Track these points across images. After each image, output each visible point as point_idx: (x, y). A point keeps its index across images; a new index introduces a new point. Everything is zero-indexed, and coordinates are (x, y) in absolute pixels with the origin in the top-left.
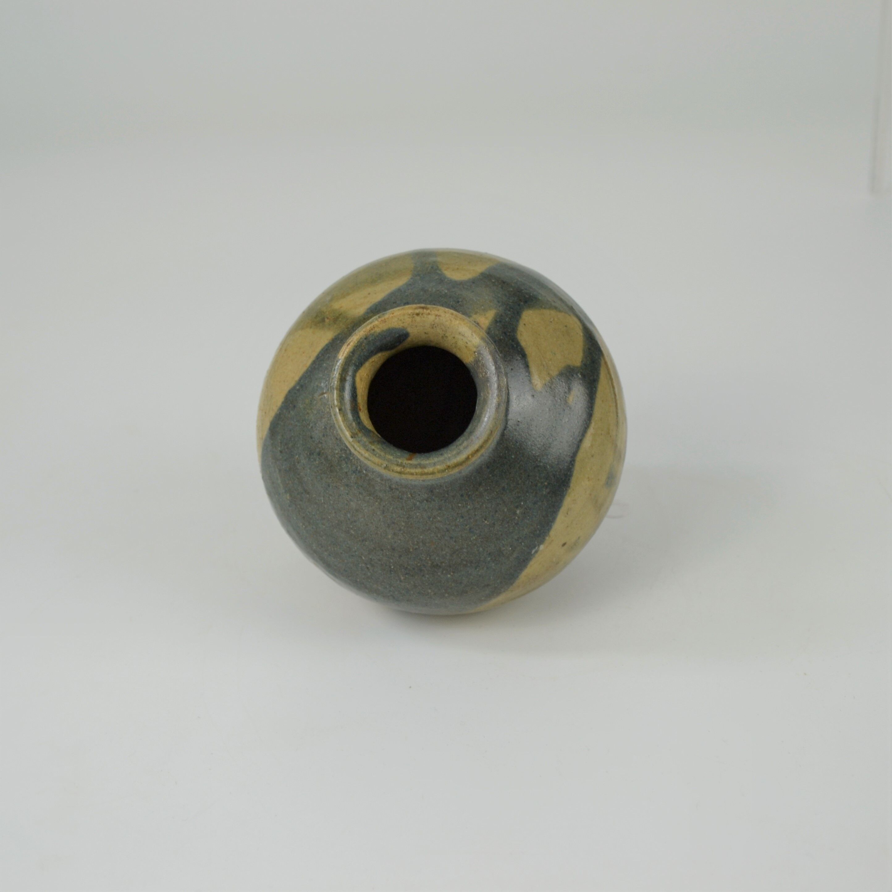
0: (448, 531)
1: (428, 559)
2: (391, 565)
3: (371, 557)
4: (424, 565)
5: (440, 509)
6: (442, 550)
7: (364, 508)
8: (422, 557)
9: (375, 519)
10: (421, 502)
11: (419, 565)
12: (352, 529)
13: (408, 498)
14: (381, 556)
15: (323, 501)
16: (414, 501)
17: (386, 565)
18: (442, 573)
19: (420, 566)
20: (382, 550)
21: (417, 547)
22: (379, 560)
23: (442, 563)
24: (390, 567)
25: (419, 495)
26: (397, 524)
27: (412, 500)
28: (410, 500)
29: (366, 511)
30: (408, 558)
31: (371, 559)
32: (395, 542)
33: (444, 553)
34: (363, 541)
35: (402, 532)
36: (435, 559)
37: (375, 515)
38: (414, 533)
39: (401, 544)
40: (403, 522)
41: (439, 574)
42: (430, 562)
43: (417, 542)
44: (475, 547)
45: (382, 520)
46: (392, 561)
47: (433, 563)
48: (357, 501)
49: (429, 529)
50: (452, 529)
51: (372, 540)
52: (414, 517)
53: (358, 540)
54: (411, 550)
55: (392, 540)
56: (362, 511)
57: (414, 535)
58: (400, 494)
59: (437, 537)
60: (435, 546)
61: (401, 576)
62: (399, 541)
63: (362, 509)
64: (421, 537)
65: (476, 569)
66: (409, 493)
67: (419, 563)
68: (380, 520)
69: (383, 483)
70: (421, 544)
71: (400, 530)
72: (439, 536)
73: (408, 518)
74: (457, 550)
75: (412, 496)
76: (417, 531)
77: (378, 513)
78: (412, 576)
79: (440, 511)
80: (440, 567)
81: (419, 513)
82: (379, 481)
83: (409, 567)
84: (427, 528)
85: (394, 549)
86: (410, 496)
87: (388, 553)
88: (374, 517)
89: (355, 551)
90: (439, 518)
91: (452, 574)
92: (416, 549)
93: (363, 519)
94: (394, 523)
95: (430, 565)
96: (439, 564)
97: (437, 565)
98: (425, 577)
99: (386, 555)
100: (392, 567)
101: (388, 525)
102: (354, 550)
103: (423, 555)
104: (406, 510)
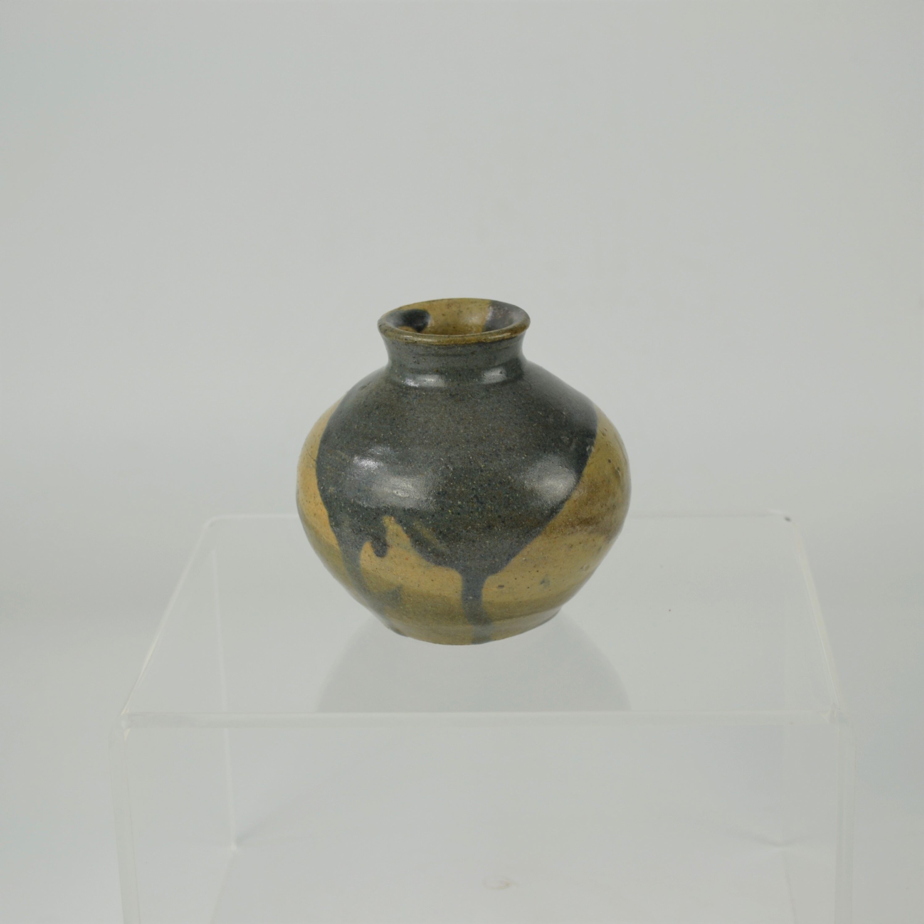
0: (511, 418)
1: (501, 443)
2: (470, 455)
3: (449, 456)
4: (499, 450)
5: (499, 401)
6: (511, 434)
7: (432, 418)
8: (496, 442)
9: (445, 422)
10: (482, 398)
11: (494, 450)
12: (425, 439)
13: (469, 398)
14: (458, 451)
15: (391, 434)
16: (475, 400)
17: (465, 458)
18: (517, 455)
19: (496, 450)
20: (458, 445)
21: (489, 434)
22: (458, 455)
23: (514, 446)
24: (469, 458)
25: (478, 394)
26: (465, 419)
27: (473, 399)
28: (472, 400)
29: (434, 419)
30: (483, 446)
31: (449, 457)
32: (468, 435)
33: (514, 436)
34: (438, 444)
35: (472, 424)
36: (507, 443)
37: (443, 418)
38: (483, 423)
39: (474, 435)
40: (471, 416)
41: (514, 456)
42: (503, 446)
43: (487, 430)
44: (538, 432)
45: (451, 420)
46: (469, 452)
47: (506, 446)
48: (424, 415)
49: (495, 418)
50: (514, 417)
51: (447, 440)
52: (479, 411)
53: (433, 445)
54: (484, 438)
55: (465, 434)
56: (431, 420)
57: (483, 424)
58: (461, 397)
59: (503, 423)
60: (504, 431)
61: (481, 464)
62: (471, 433)
63: (430, 419)
64: (490, 425)
65: (545, 452)
66: (469, 395)
67: (494, 448)
68: (449, 421)
69: (444, 394)
70: (491, 431)
71: (469, 423)
72: (505, 423)
73: (474, 412)
74: (524, 434)
75: (472, 396)
76: (484, 420)
77: (446, 416)
78: (491, 462)
79: (499, 404)
80: (513, 450)
81: (482, 407)
82: (440, 394)
83: (486, 454)
84: (493, 417)
85: (468, 441)
86: (470, 396)
87: (464, 446)
88: (443, 421)
89: (433, 457)
90: (501, 409)
91: (526, 456)
92: (488, 436)
93: (433, 427)
94: (462, 419)
95: (504, 448)
96: (512, 447)
97: (510, 448)
98: (503, 461)
99: (463, 448)
100: (471, 458)
101: (458, 422)
102: (431, 456)
103: (495, 441)
104: (470, 407)
